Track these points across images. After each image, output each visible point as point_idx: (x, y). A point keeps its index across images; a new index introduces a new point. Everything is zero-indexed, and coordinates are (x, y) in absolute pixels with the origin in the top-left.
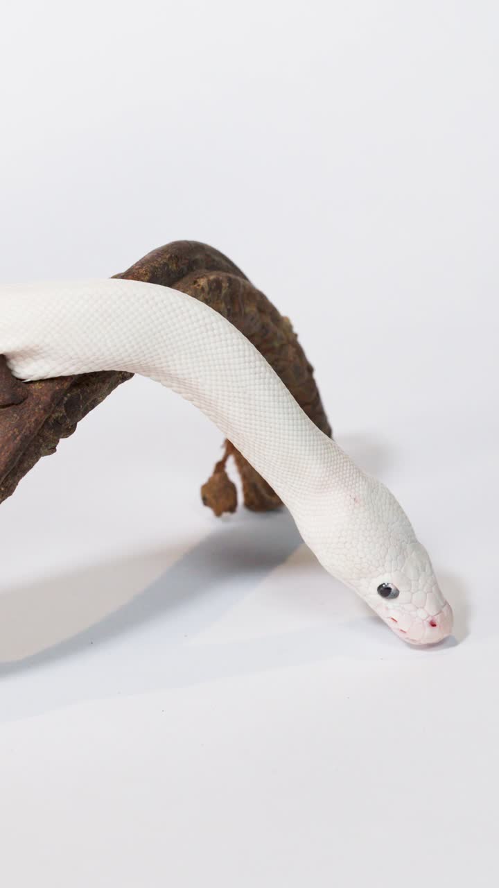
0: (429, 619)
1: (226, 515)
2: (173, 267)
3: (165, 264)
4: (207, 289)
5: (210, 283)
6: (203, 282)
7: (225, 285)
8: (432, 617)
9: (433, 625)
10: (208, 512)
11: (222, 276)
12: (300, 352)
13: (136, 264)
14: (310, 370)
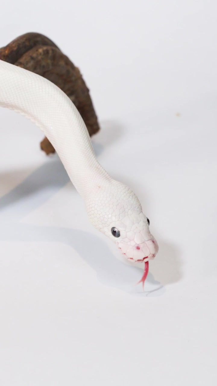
0: (137, 245)
1: (51, 155)
2: (27, 44)
3: (24, 42)
4: (42, 53)
5: (44, 51)
6: (41, 51)
7: (50, 52)
8: (138, 244)
9: (138, 248)
10: (43, 154)
11: (49, 48)
12: (83, 83)
13: (12, 42)
14: (88, 90)
